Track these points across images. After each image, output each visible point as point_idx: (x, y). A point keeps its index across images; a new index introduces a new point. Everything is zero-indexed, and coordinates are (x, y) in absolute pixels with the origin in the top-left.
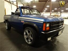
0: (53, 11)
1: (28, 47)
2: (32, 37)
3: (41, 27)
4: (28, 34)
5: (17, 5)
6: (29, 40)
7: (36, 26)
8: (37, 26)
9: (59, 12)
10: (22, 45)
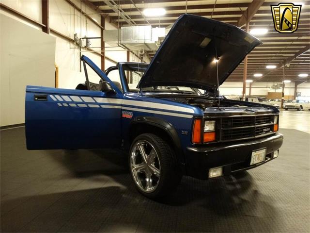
0: (258, 75)
1: (144, 201)
2: (157, 166)
3: (186, 132)
4: (145, 156)
5: (103, 53)
6: (147, 180)
7: (173, 131)
8: (176, 129)
9: (287, 82)
10: (124, 196)
